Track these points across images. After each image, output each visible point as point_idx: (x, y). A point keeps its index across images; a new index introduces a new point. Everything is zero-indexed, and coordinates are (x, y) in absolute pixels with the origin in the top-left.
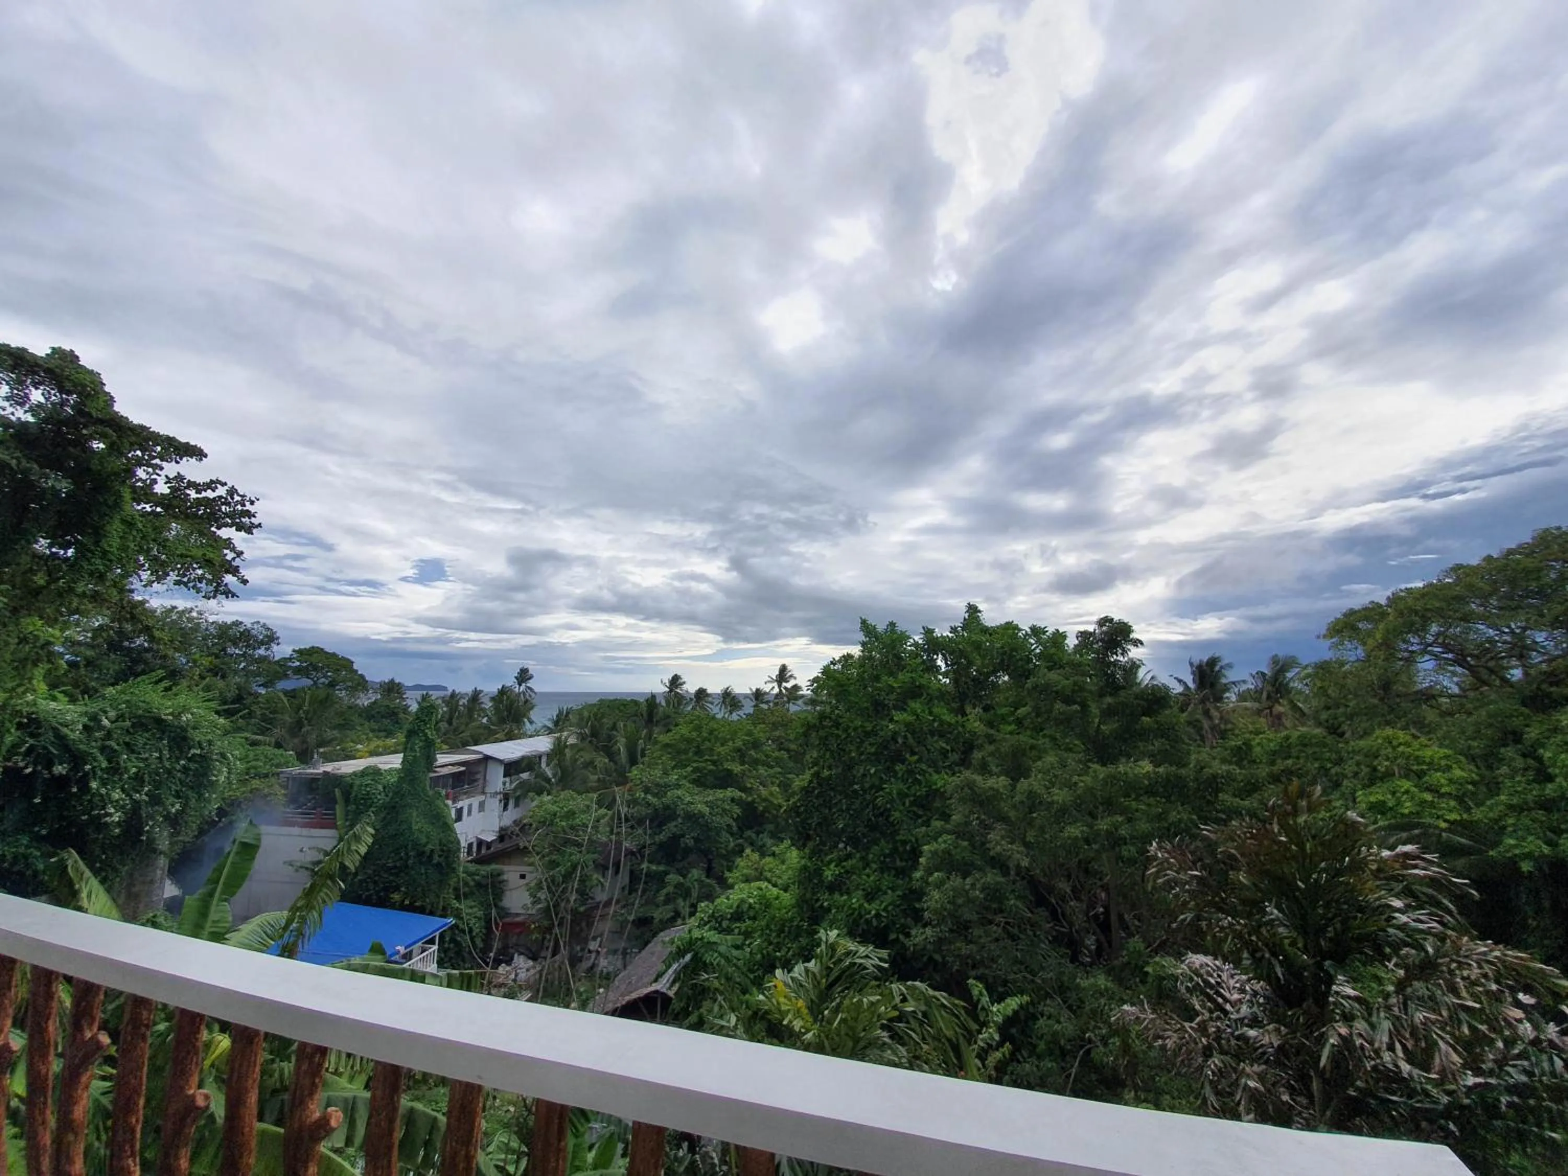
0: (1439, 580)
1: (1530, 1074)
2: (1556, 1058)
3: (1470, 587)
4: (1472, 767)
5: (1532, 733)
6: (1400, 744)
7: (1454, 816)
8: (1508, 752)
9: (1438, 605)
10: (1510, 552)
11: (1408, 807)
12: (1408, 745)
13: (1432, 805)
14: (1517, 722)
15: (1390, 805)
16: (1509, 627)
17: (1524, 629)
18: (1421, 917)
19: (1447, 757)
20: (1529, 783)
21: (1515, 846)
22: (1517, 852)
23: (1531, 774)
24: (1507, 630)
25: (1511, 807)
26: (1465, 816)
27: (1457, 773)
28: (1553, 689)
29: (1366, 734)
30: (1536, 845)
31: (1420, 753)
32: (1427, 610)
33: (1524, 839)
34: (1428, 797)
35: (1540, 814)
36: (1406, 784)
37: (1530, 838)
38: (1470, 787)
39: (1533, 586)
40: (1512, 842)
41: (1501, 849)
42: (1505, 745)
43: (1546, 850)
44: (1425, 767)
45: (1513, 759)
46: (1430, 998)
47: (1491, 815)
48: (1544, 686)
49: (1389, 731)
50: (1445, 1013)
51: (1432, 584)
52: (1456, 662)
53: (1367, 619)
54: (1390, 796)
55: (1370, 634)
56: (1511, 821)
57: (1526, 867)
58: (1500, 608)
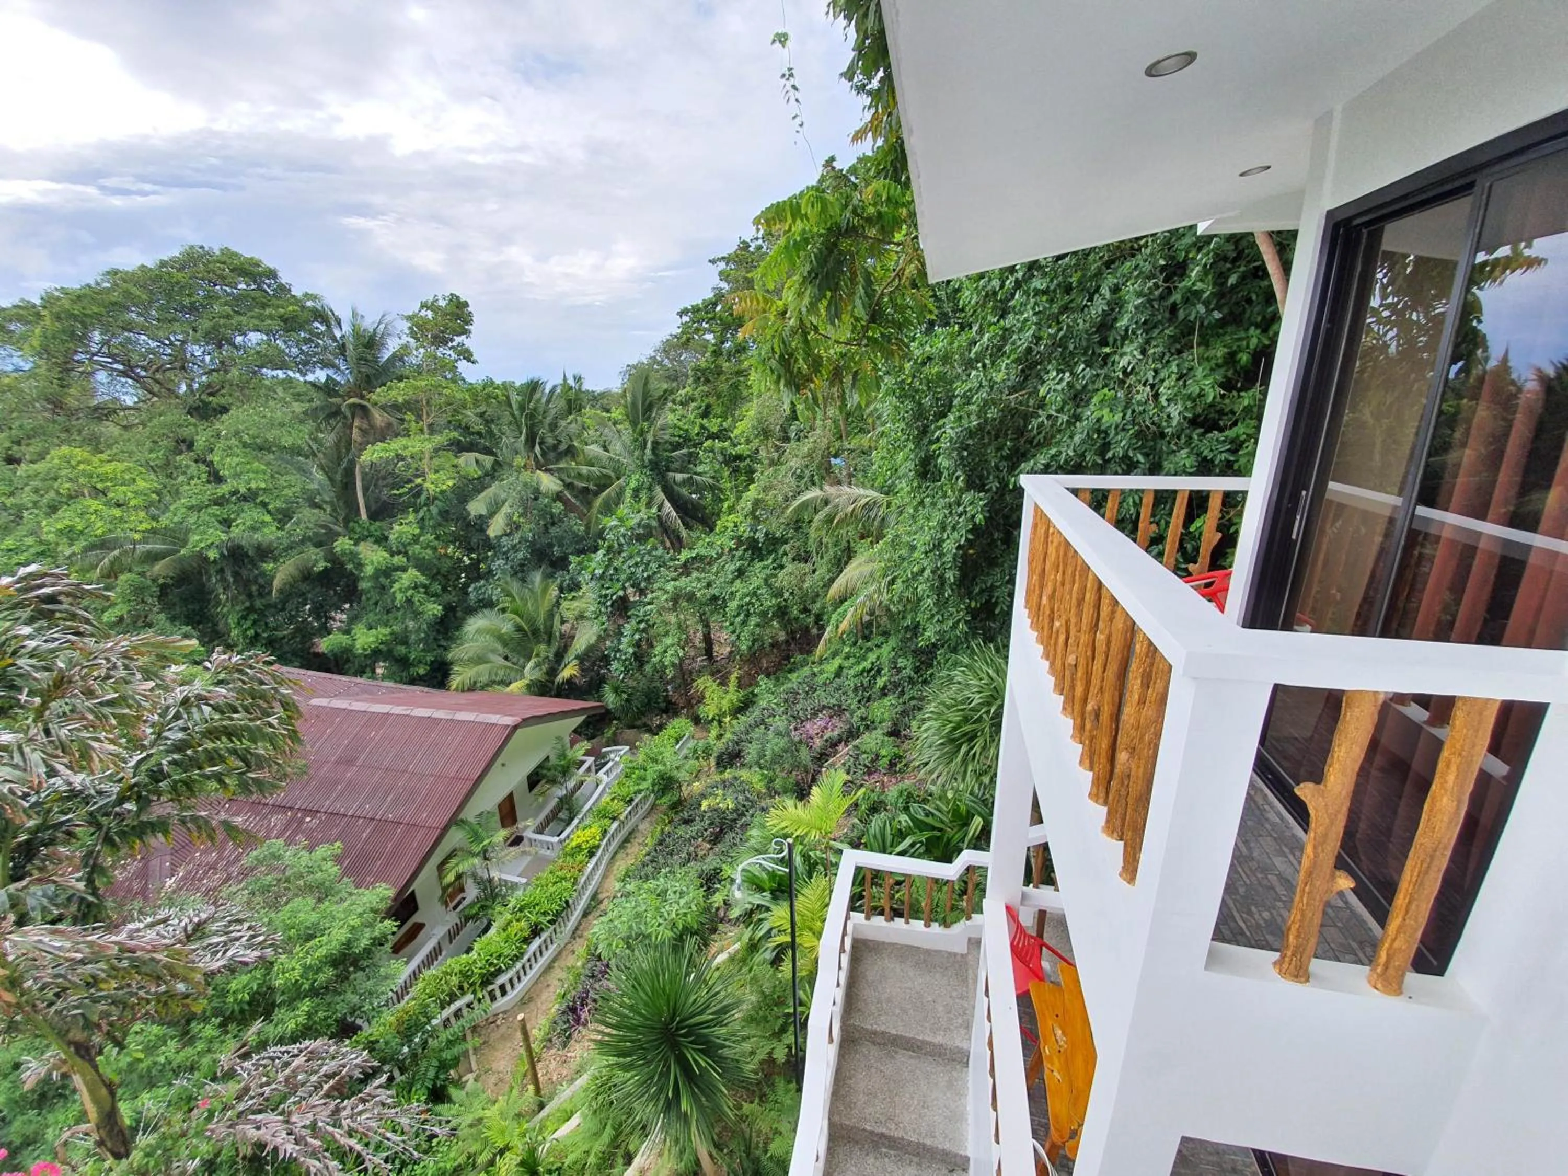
0: (97, 284)
1: (184, 729)
2: (204, 707)
3: (127, 294)
4: (153, 476)
5: (200, 442)
6: (79, 462)
7: (145, 526)
8: (183, 459)
9: (95, 309)
10: (163, 264)
11: (99, 528)
12: (88, 462)
13: (121, 520)
14: (186, 432)
15: (79, 528)
16: (169, 339)
17: (183, 342)
18: (56, 636)
19: (128, 470)
20: (203, 484)
21: (201, 541)
22: (202, 545)
23: (204, 477)
24: (167, 342)
25: (191, 508)
26: (154, 524)
27: (142, 484)
28: (211, 399)
29: (42, 456)
30: (218, 535)
31: (100, 470)
32: (85, 315)
33: (205, 533)
34: (117, 512)
35: (215, 510)
36: (94, 504)
37: (211, 530)
38: (154, 496)
39: (186, 301)
40: (197, 538)
41: (190, 546)
42: (181, 453)
43: (224, 537)
44: (109, 484)
45: (188, 467)
46: (72, 711)
47: (176, 519)
48: (204, 397)
49: (65, 449)
50: (91, 717)
51: (89, 286)
52: (124, 374)
53: (20, 318)
54: (78, 520)
55: (24, 337)
56: (192, 521)
57: (212, 554)
58: (159, 320)
